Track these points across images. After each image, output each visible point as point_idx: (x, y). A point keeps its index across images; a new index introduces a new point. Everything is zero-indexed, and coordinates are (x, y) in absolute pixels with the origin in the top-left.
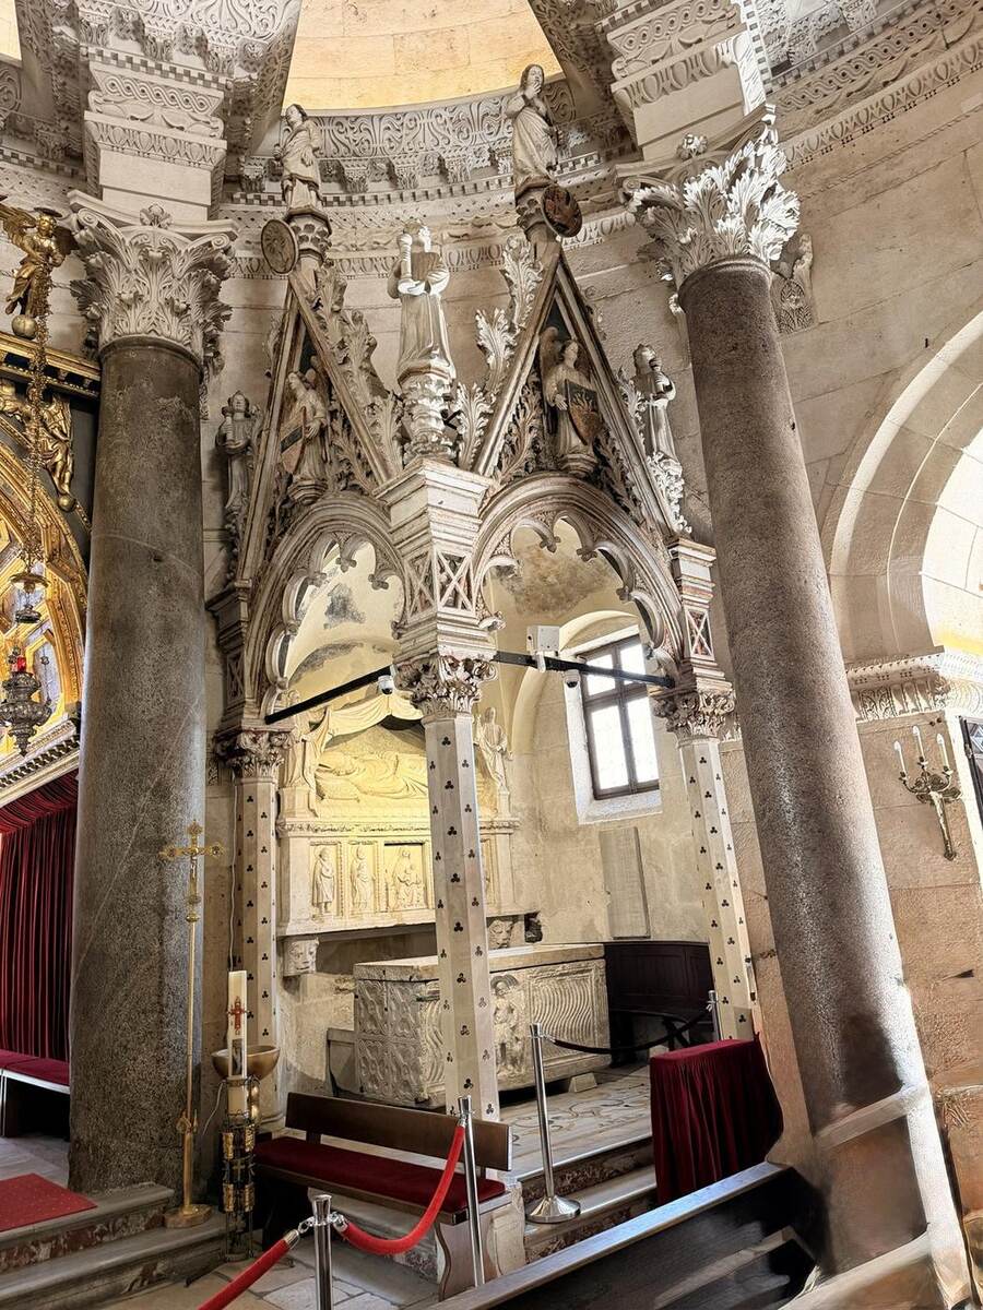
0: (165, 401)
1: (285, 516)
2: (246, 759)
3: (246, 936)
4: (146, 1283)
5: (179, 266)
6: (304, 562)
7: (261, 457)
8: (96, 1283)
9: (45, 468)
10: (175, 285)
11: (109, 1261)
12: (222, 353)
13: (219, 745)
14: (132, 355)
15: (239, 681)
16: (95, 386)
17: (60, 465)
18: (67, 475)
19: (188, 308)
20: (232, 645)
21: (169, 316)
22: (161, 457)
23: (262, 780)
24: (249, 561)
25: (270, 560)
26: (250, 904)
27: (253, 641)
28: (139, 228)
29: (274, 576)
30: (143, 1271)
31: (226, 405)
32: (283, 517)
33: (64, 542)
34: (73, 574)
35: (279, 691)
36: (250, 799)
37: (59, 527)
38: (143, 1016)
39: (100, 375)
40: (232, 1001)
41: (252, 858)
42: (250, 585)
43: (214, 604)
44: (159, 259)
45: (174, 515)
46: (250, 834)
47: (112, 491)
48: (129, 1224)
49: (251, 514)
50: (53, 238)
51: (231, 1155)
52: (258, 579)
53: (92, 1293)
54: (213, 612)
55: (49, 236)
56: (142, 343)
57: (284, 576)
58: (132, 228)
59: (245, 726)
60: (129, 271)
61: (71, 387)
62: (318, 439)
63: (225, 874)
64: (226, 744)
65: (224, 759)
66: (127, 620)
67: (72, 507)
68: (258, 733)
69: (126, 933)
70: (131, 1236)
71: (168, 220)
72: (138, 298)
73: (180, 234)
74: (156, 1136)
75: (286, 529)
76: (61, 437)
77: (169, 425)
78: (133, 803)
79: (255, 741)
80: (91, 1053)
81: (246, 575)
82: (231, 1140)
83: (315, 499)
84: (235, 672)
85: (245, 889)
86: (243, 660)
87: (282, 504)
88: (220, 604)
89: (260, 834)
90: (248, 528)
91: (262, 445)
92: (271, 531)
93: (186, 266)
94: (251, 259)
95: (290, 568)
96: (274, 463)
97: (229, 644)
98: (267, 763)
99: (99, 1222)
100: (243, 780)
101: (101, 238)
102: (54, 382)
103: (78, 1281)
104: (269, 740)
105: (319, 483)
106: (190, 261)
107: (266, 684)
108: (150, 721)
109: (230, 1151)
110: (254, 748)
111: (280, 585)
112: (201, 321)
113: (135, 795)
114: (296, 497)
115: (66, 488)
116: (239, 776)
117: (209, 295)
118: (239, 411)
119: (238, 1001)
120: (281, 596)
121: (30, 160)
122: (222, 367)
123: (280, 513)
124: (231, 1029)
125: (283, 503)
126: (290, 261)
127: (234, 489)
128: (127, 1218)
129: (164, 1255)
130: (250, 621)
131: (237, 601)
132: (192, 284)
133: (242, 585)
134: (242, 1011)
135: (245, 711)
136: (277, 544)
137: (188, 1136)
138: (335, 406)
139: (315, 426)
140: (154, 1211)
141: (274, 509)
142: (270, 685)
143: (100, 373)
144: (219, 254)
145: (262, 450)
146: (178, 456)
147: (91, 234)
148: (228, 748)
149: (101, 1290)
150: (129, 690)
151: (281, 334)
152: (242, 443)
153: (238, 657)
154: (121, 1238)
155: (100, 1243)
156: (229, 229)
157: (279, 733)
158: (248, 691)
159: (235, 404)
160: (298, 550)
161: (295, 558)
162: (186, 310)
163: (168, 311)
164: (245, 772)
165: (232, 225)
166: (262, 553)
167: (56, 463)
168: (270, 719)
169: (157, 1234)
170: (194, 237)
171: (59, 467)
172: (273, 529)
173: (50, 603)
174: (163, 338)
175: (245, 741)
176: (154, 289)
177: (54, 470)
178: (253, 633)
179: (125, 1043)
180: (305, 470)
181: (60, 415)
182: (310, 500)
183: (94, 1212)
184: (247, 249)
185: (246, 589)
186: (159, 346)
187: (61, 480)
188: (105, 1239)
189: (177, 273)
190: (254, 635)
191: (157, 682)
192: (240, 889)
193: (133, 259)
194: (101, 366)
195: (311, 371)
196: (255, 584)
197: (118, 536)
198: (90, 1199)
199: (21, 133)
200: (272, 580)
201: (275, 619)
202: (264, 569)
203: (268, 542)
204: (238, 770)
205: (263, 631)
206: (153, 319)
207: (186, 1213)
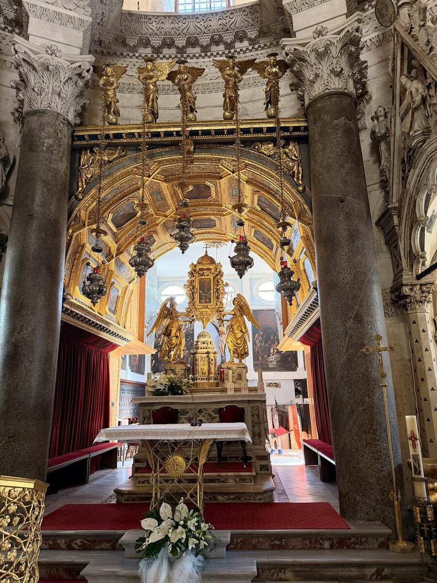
0: (337, 121)
1: (410, 159)
2: (408, 300)
3: (423, 397)
4: (379, 577)
5: (334, 51)
6: (425, 182)
7: (393, 133)
8: (353, 569)
9: (290, 175)
10: (335, 61)
11: (357, 560)
12: (370, 91)
13: (393, 294)
14: (319, 105)
15: (399, 259)
16: (306, 129)
17: (296, 171)
18: (300, 175)
19: (342, 70)
20: (393, 240)
21: (333, 78)
22: (338, 150)
23: (419, 311)
24: (394, 192)
25: (405, 188)
26: (423, 380)
27: (403, 235)
28: (313, 41)
29: (409, 195)
30: (377, 570)
31: (374, 114)
32: (409, 159)
33: (302, 207)
34: (309, 221)
35: (421, 260)
36: (414, 322)
37: (299, 201)
38: (364, 435)
39: (307, 123)
40: (409, 432)
41: (420, 354)
42: (397, 205)
43: (381, 221)
44: (324, 51)
45: (348, 177)
46: (417, 341)
47: (317, 174)
48: (368, 542)
49: (392, 166)
50: (277, 67)
51: (419, 520)
52: (401, 201)
53: (351, 574)
54: (381, 226)
55: (275, 66)
56: (321, 97)
57: (414, 194)
58: (310, 43)
59: (404, 282)
60: (312, 66)
61: (296, 133)
62: (422, 106)
63: (407, 363)
64: (396, 293)
65: (397, 302)
66: (330, 235)
67: (304, 190)
68: (413, 285)
69: (350, 391)
70: (369, 549)
71: (325, 31)
72: (317, 76)
73: (333, 34)
74: (379, 499)
75: (411, 167)
76: (295, 159)
77: (340, 132)
78: (344, 325)
79: (411, 290)
80: (341, 450)
81: (394, 200)
82: (418, 512)
83: (424, 141)
84: (396, 254)
85: (418, 371)
86: (399, 246)
87: (407, 154)
88: (383, 220)
89: (423, 341)
90: (391, 174)
91: (393, 125)
92: (404, 171)
93: (338, 49)
94: (378, 36)
95: (417, 188)
96: (400, 133)
97: (391, 240)
98: (421, 302)
99: (353, 537)
100: (409, 312)
101: (297, 56)
102: (288, 134)
103: (342, 565)
104: (421, 289)
105: (425, 131)
106: (340, 46)
107: (413, 258)
108: (347, 283)
109: (419, 517)
110: (412, 294)
111: (413, 200)
112: (350, 74)
113: (345, 321)
114: (413, 144)
115: (300, 182)
116: (407, 310)
117: (354, 59)
118: (381, 116)
119: (413, 432)
120: (415, 206)
121: (271, 44)
122: (371, 98)
123: (407, 159)
124: (411, 448)
125: (408, 152)
126: (393, 16)
127: (383, 158)
128: (367, 538)
129: (388, 565)
130: (400, 225)
131: (391, 216)
132: (343, 57)
133: (392, 206)
134: (416, 439)
135: (403, 274)
136: (408, 177)
137: (396, 503)
138: (429, 81)
139: (418, 99)
140: (382, 539)
141: (404, 158)
142: (416, 257)
143: (307, 121)
144: (354, 33)
145: (393, 128)
146: (346, 146)
147: (292, 56)
148: (397, 295)
149: (355, 573)
150: (335, 270)
151: (394, 59)
152: (383, 131)
153: (397, 246)
154: (365, 549)
155: (354, 548)
156: (357, 18)
157: (426, 284)
158: (404, 263)
159: (378, 113)
160: (420, 176)
161: (419, 181)
162: (341, 71)
163: (332, 76)
164: (409, 308)
165: (358, 15)
166: (401, 185)
167: (294, 171)
168: (419, 277)
169: (384, 552)
170: (339, 33)
171: (296, 173)
172: (405, 170)
173: (303, 238)
174: (332, 90)
175: (406, 290)
176: (325, 68)
177: (294, 175)
178: (402, 231)
179: (356, 447)
180: (416, 126)
181: (294, 149)
182: (422, 143)
183: (348, 531)
184: (375, 31)
185: (395, 208)
186: (330, 95)
187: (298, 179)
188: (357, 546)
189: (335, 56)
190: (403, 232)
191: (349, 263)
192: (415, 371)
193: (312, 59)
194: (307, 118)
195: (414, 70)
196: (400, 204)
197: (322, 195)
198: (348, 523)
199: (266, 33)
200: (408, 199)
201: (413, 220)
202: (403, 194)
203: (403, 178)
204: (405, 307)
205: (408, 228)
206: (326, 83)
207: (400, 545)
